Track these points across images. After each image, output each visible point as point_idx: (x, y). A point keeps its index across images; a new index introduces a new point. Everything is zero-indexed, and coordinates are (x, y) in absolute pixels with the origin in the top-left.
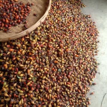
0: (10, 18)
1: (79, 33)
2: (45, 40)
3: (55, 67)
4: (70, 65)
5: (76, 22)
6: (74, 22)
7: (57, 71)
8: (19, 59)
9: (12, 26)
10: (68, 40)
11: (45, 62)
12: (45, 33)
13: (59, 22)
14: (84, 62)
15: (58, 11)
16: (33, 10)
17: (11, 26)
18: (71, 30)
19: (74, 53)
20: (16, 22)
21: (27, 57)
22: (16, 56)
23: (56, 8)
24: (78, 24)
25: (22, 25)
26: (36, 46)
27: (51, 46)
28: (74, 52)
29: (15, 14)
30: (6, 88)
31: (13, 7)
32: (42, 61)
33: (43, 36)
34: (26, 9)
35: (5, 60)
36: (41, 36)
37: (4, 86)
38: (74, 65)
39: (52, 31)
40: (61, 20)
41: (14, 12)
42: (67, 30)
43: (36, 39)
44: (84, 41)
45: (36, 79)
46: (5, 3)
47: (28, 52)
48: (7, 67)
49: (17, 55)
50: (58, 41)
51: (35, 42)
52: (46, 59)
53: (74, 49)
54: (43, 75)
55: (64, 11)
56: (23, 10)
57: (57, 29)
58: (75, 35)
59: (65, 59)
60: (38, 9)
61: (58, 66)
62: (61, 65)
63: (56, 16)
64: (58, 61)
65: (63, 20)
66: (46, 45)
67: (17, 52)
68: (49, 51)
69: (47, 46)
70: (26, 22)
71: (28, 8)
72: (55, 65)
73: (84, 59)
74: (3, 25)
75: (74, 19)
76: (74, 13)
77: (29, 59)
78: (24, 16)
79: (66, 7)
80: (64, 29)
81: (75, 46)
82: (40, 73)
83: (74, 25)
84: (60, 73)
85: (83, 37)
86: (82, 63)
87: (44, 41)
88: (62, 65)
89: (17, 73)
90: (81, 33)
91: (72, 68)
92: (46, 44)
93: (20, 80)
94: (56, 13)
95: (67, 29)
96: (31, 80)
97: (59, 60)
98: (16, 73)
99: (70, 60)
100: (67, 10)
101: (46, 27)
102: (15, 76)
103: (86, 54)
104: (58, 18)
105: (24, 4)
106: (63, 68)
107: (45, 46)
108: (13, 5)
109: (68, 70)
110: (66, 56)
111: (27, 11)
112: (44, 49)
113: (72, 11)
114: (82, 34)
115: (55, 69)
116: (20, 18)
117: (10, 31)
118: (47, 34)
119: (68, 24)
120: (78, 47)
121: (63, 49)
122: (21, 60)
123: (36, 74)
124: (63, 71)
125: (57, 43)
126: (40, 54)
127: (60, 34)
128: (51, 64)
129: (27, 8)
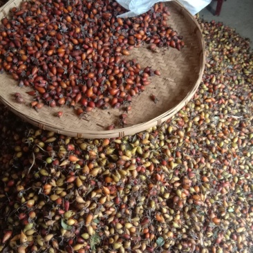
0: (99, 88)
1: (240, 164)
2: (153, 158)
3: (153, 229)
4: (191, 237)
5: (243, 134)
6: (239, 133)
7: (154, 241)
8: (80, 184)
9: (96, 106)
10: (206, 175)
11: (134, 210)
12: (160, 141)
13: (202, 122)
14: (227, 241)
15: (208, 95)
16: (154, 86)
17: (94, 105)
18: (224, 151)
19: (210, 209)
20: (107, 100)
21: (99, 184)
22: (76, 175)
23: (207, 89)
24: (246, 142)
25: (117, 111)
26: (129, 167)
27: (163, 177)
28: (212, 208)
29: (111, 82)
30: (27, 236)
31: (114, 66)
32: (128, 202)
33: (154, 147)
34: (139, 79)
35: (52, 174)
36: (148, 147)
37: (25, 230)
38: (199, 241)
39: (177, 142)
40: (209, 121)
41: (112, 78)
42: (214, 149)
43: (135, 150)
44: (246, 187)
45: (99, 241)
46: (102, 52)
47: (105, 173)
48: (48, 191)
49: (81, 172)
50: (183, 170)
51: (129, 156)
52: (138, 202)
53: (213, 201)
54: (117, 237)
55: (223, 100)
56: (133, 78)
57: (190, 140)
58: (230, 167)
59: (184, 218)
60: (165, 87)
61: (160, 229)
62: (167, 230)
63: (199, 108)
64: (165, 217)
65: (211, 122)
66: (150, 171)
67: (82, 166)
68: (152, 186)
69: (152, 173)
70: (129, 108)
71: (145, 79)
72: (154, 225)
73: (230, 233)
74: (79, 98)
75: (241, 125)
76: (245, 111)
77: (100, 191)
78: (130, 93)
79: (232, 93)
80: (209, 143)
81: (219, 194)
82: (113, 231)
83: (236, 140)
84: (159, 249)
85: (248, 178)
86: (222, 244)
87: (150, 160)
88: (170, 230)
89: (64, 214)
90: (246, 164)
91: (192, 247)
92: (153, 168)
93: (64, 232)
94: (202, 101)
95: (216, 145)
96: (86, 240)
97: (167, 216)
98: (61, 212)
99: (193, 225)
100: (231, 101)
101: (167, 130)
102: (57, 218)
103: (240, 223)
104: (203, 114)
105: (139, 67)
106: (170, 240)
107: (148, 173)
108: (115, 62)
109: (180, 247)
110: (190, 212)
111: (140, 85)
112: (144, 178)
113: (243, 106)
114: (248, 168)
115: (150, 234)
116: (118, 94)
117: (87, 116)
118: (163, 144)
119: (222, 135)
120: (226, 198)
121: (187, 192)
122: (84, 188)
123: (103, 230)
124: (168, 246)
125: (177, 174)
126: (130, 187)
127: (194, 152)
128: (147, 219)
129: (142, 77)
